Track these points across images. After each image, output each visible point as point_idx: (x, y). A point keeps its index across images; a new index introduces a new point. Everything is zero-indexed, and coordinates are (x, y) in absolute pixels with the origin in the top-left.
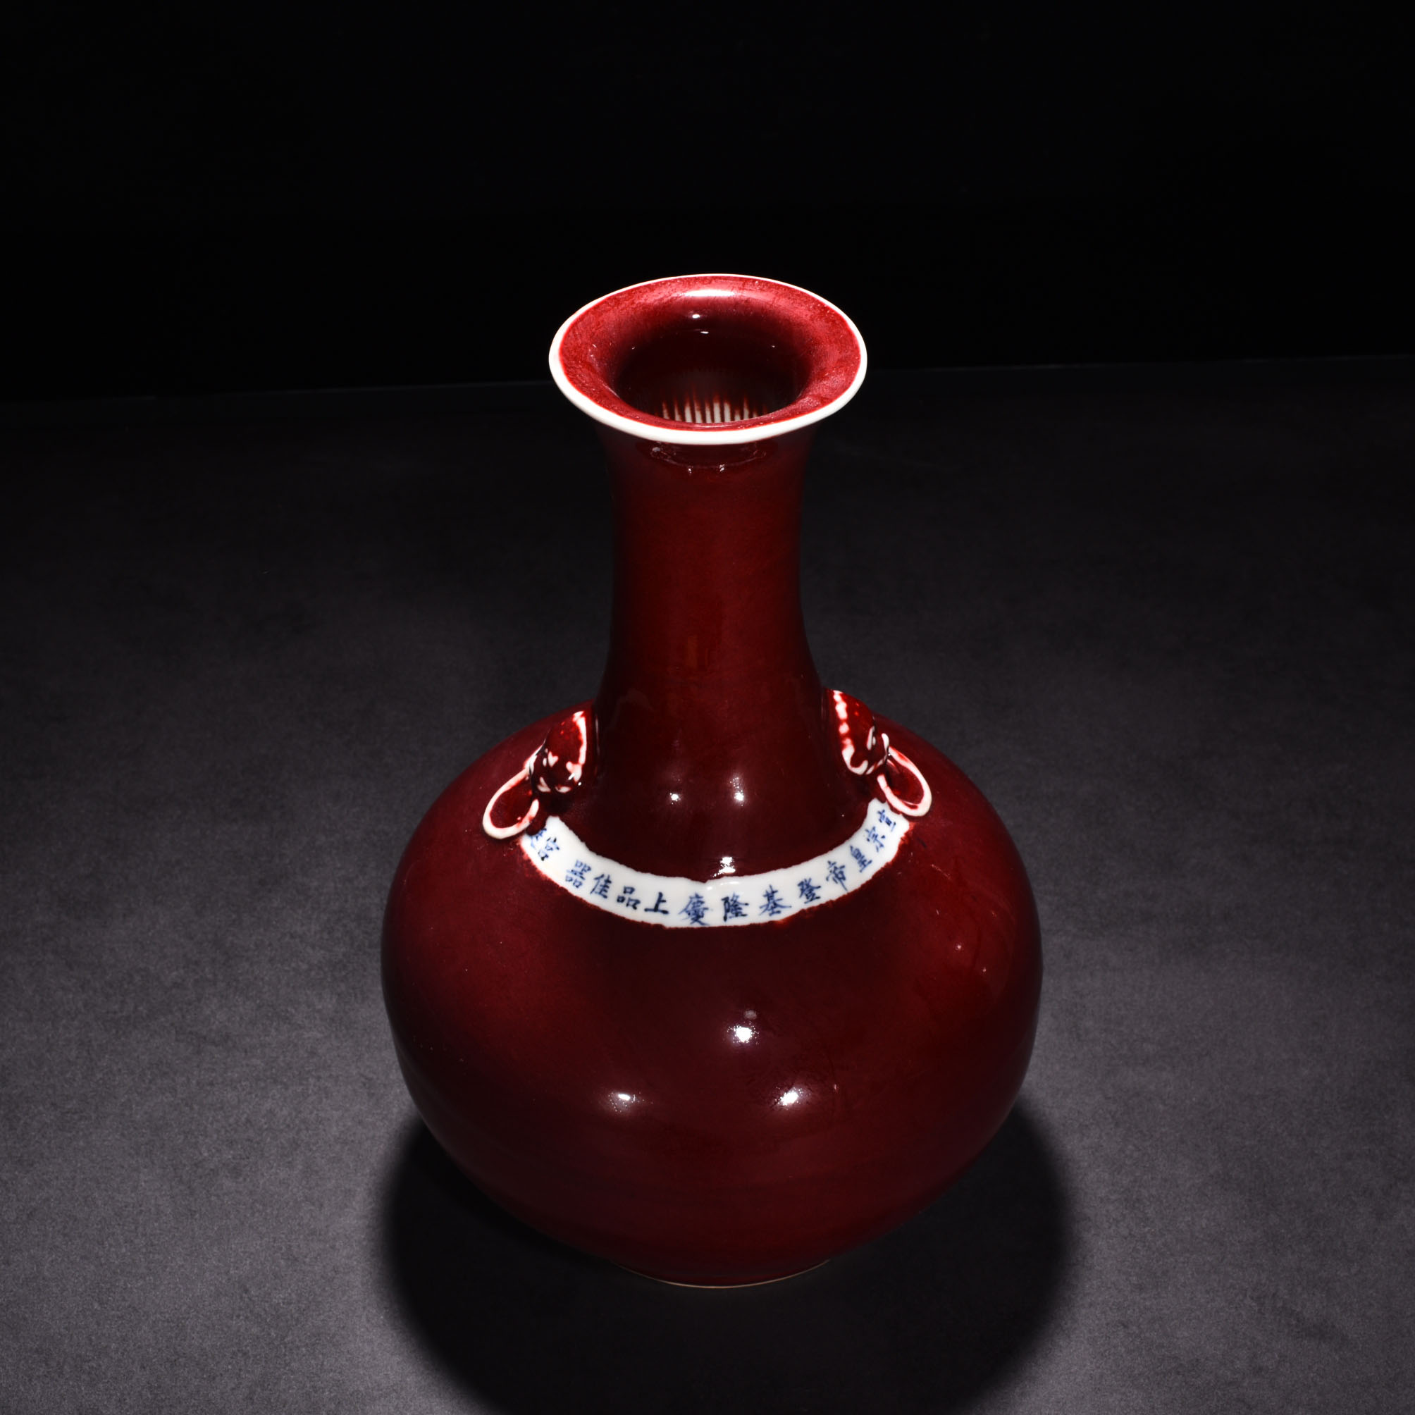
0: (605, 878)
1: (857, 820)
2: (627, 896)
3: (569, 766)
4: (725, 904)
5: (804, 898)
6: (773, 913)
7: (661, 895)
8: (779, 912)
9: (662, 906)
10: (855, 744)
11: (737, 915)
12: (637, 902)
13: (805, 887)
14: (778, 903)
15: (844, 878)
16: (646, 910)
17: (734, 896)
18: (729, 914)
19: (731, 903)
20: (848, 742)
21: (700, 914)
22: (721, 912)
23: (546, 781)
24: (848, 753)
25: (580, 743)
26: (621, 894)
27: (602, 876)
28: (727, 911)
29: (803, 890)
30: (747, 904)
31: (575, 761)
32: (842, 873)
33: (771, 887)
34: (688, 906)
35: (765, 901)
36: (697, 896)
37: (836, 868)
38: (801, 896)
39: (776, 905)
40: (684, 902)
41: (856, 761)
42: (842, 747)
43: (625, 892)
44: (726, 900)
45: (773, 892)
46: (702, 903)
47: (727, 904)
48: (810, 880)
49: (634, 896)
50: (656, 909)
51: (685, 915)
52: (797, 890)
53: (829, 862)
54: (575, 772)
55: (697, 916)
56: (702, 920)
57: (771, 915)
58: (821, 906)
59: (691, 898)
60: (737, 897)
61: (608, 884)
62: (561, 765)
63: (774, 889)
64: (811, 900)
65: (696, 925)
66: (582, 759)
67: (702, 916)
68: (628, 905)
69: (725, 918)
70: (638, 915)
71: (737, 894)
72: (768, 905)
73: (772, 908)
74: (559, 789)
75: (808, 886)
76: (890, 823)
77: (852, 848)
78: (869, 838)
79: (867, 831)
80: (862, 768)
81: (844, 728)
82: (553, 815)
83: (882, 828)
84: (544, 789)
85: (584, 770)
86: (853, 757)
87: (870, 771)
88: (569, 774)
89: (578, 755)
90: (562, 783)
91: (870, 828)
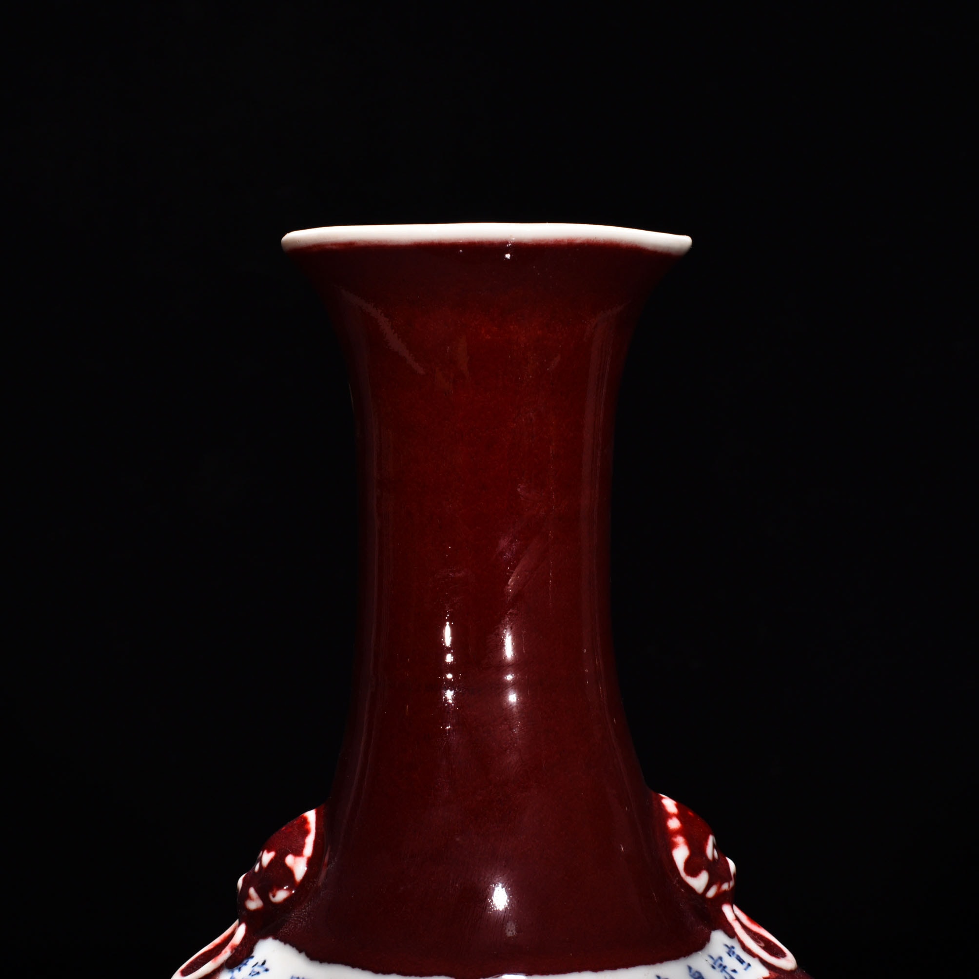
1: (699, 943)
3: (290, 860)
10: (690, 844)
20: (680, 840)
23: (257, 891)
24: (681, 854)
25: (307, 832)
31: (298, 853)
41: (693, 868)
42: (673, 845)
53: (658, 977)
54: (299, 866)
62: (278, 862)
66: (308, 850)
74: (274, 896)
76: (742, 961)
77: (690, 968)
78: (713, 967)
79: (712, 957)
80: (699, 882)
81: (674, 824)
82: (265, 937)
83: (731, 963)
84: (254, 904)
85: (310, 862)
86: (688, 863)
87: (711, 893)
88: (290, 872)
89: (302, 846)
90: (280, 888)
91: (715, 957)
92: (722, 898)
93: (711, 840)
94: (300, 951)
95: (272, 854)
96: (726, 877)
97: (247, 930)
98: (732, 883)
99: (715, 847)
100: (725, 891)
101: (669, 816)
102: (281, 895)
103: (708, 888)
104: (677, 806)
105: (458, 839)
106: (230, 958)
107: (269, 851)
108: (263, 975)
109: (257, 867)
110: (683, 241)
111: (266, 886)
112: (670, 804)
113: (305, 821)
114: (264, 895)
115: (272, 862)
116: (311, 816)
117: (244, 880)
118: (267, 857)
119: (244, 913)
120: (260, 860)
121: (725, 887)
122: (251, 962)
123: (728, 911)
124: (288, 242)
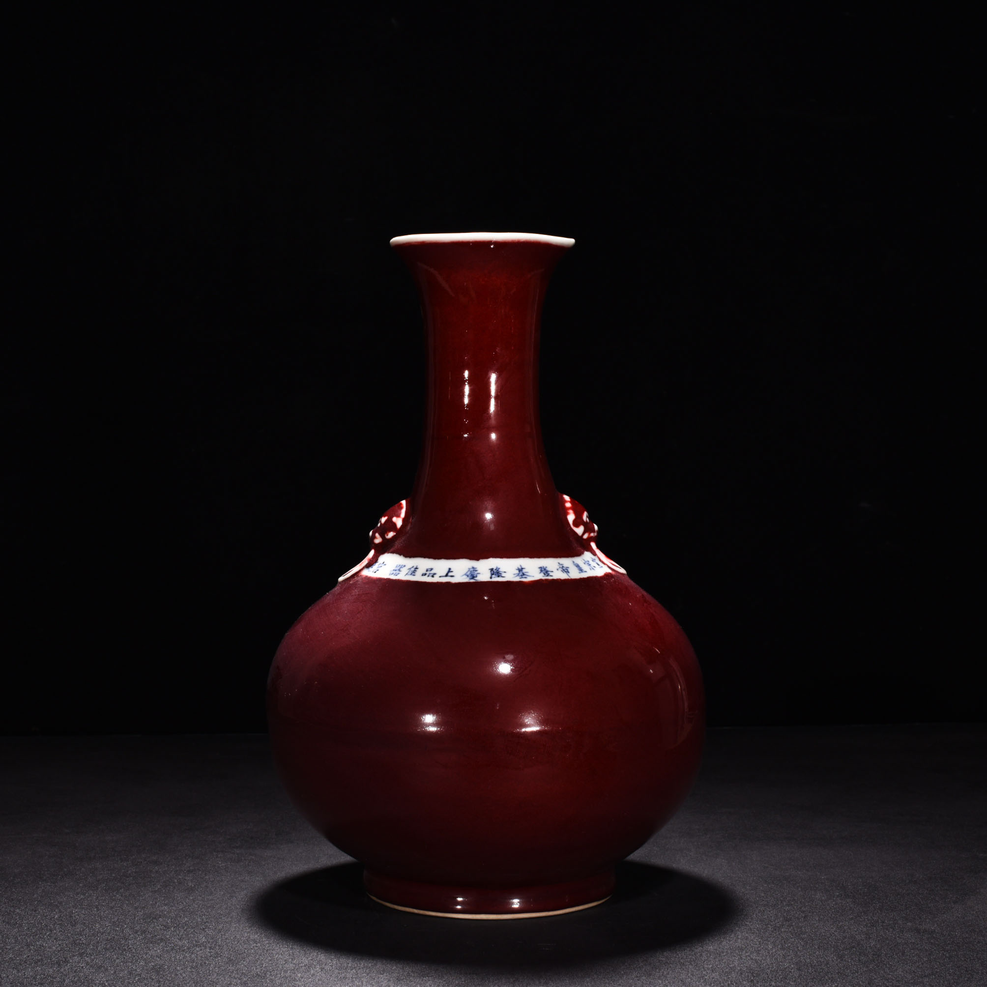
0: (415, 567)
1: (579, 554)
2: (428, 573)
3: (394, 519)
4: (491, 571)
5: (542, 574)
6: (522, 578)
7: (450, 569)
8: (526, 578)
9: (450, 574)
10: (575, 513)
11: (498, 576)
12: (435, 574)
13: (543, 569)
14: (525, 573)
15: (568, 572)
16: (440, 577)
17: (497, 568)
18: (493, 576)
19: (495, 571)
20: (571, 511)
21: (475, 576)
22: (489, 575)
23: (380, 534)
24: (571, 517)
25: (402, 508)
26: (425, 572)
27: (413, 567)
28: (492, 574)
29: (541, 571)
30: (505, 572)
31: (398, 516)
32: (567, 570)
33: (521, 566)
34: (467, 573)
35: (517, 572)
36: (473, 568)
37: (563, 567)
38: (540, 573)
39: (524, 574)
40: (465, 570)
41: (577, 523)
42: (567, 514)
43: (427, 571)
44: (492, 570)
45: (522, 569)
46: (476, 571)
47: (492, 572)
48: (546, 567)
49: (433, 572)
50: (447, 575)
51: (465, 577)
52: (539, 570)
53: (559, 563)
54: (399, 522)
55: (473, 577)
56: (475, 578)
57: (520, 578)
58: (553, 580)
59: (469, 569)
60: (499, 569)
61: (416, 570)
62: (389, 521)
63: (523, 567)
64: (547, 576)
65: (472, 581)
66: (403, 515)
67: (476, 577)
68: (428, 576)
69: (491, 578)
70: (436, 579)
71: (498, 567)
72: (519, 574)
73: (521, 575)
74: (387, 535)
75: (545, 569)
76: (598, 565)
77: (573, 562)
78: (585, 564)
79: (584, 560)
80: (580, 530)
81: (568, 505)
82: (383, 553)
83: (593, 564)
84: (378, 540)
85: (404, 520)
86: (574, 522)
87: (586, 536)
88: (395, 524)
89: (400, 514)
90: (390, 531)
91: (586, 560)
92: (590, 539)
93: (585, 514)
94: (400, 555)
95: (386, 518)
96: (593, 531)
97: (375, 552)
98: (596, 534)
99: (587, 517)
100: (592, 537)
101: (566, 502)
102: (391, 535)
103: (584, 534)
104: (570, 498)
105: (470, 503)
106: (368, 564)
107: (384, 517)
108: (384, 567)
109: (379, 525)
110: (570, 241)
111: (383, 532)
112: (567, 498)
113: (401, 504)
114: (382, 536)
115: (386, 521)
116: (404, 502)
117: (373, 532)
118: (383, 520)
119: (373, 545)
120: (381, 522)
121: (592, 534)
122: (377, 565)
123: (593, 545)
124: (393, 242)
